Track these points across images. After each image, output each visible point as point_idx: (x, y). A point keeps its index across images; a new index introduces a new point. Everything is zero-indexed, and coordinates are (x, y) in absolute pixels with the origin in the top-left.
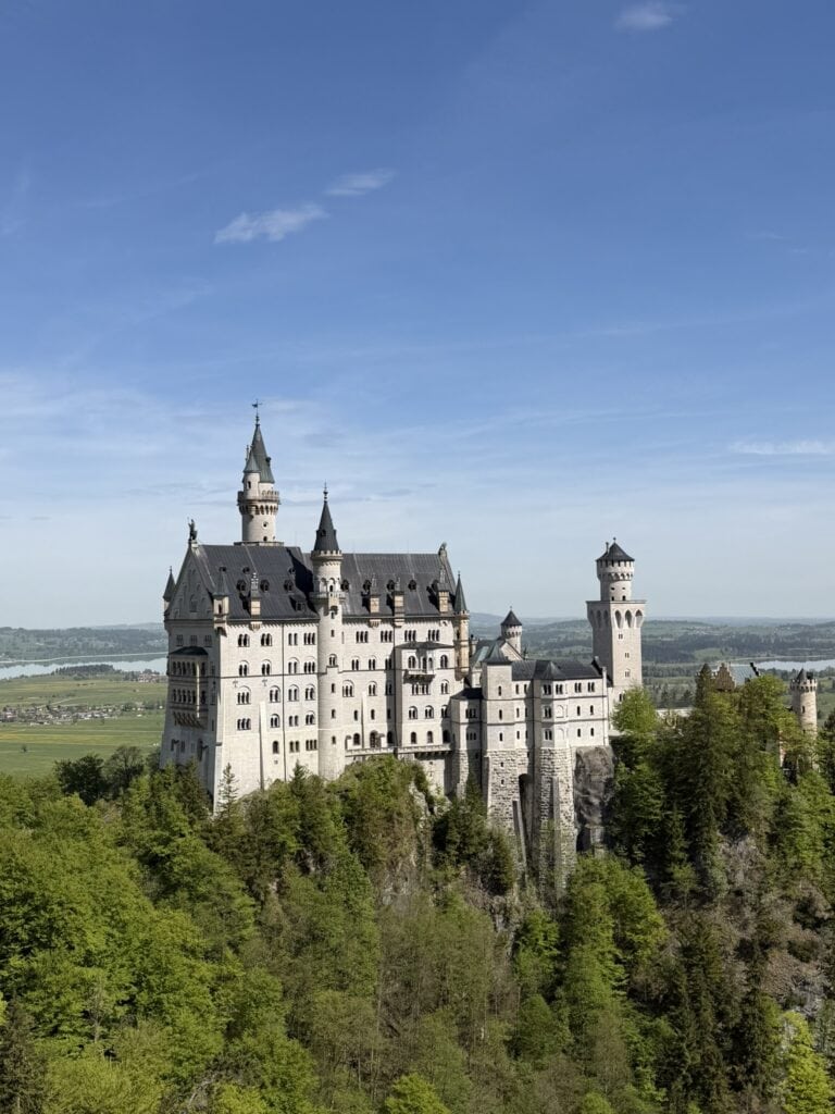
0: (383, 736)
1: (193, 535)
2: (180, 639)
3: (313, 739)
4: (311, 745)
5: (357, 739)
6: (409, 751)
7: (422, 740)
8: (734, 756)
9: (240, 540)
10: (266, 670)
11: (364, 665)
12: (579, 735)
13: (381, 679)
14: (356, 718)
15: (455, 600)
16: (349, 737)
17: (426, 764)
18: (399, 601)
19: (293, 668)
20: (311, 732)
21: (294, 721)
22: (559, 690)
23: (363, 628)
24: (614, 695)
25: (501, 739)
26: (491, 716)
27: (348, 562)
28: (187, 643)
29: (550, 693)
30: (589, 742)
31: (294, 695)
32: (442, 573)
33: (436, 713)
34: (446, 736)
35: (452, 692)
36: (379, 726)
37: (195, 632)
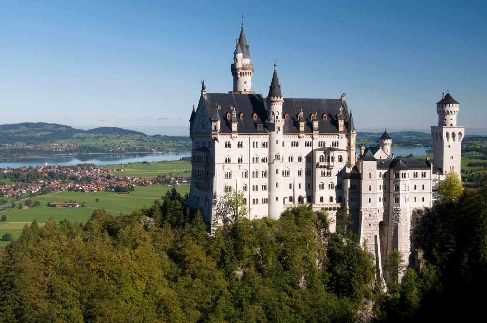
0: (305, 198)
1: (203, 88)
2: (197, 143)
3: (266, 198)
5: (291, 199)
6: (319, 206)
7: (326, 200)
10: (240, 161)
11: (295, 159)
12: (415, 201)
13: (304, 167)
14: (290, 188)
15: (348, 125)
16: (286, 198)
17: (328, 214)
18: (316, 124)
19: (255, 160)
20: (265, 194)
21: (255, 188)
22: (404, 176)
25: (370, 202)
26: (365, 189)
28: (200, 146)
29: (399, 177)
30: (421, 205)
31: (255, 174)
32: (341, 109)
33: (335, 186)
34: (340, 199)
35: (344, 175)
36: (305, 193)
37: (204, 139)
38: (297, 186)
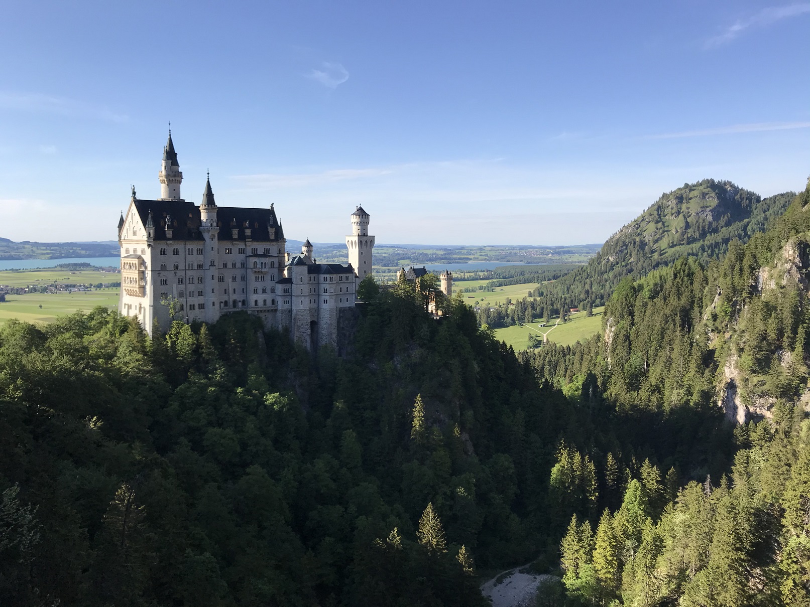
0: (240, 301)
1: (134, 193)
2: (127, 251)
3: (202, 303)
4: (202, 306)
5: (226, 303)
6: (254, 309)
7: (261, 303)
10: (176, 267)
11: (230, 265)
12: (341, 302)
13: (238, 273)
14: (225, 293)
15: (279, 233)
16: (222, 302)
17: (263, 316)
18: (248, 232)
19: (191, 267)
20: (201, 300)
21: (191, 294)
22: (331, 279)
23: (229, 246)
24: (358, 281)
25: (301, 304)
26: (296, 292)
27: (223, 212)
28: (131, 253)
29: (327, 281)
30: (346, 305)
31: (191, 280)
32: (271, 219)
33: (268, 291)
34: (273, 302)
35: (276, 279)
36: (238, 297)
37: (136, 246)
38: (231, 291)
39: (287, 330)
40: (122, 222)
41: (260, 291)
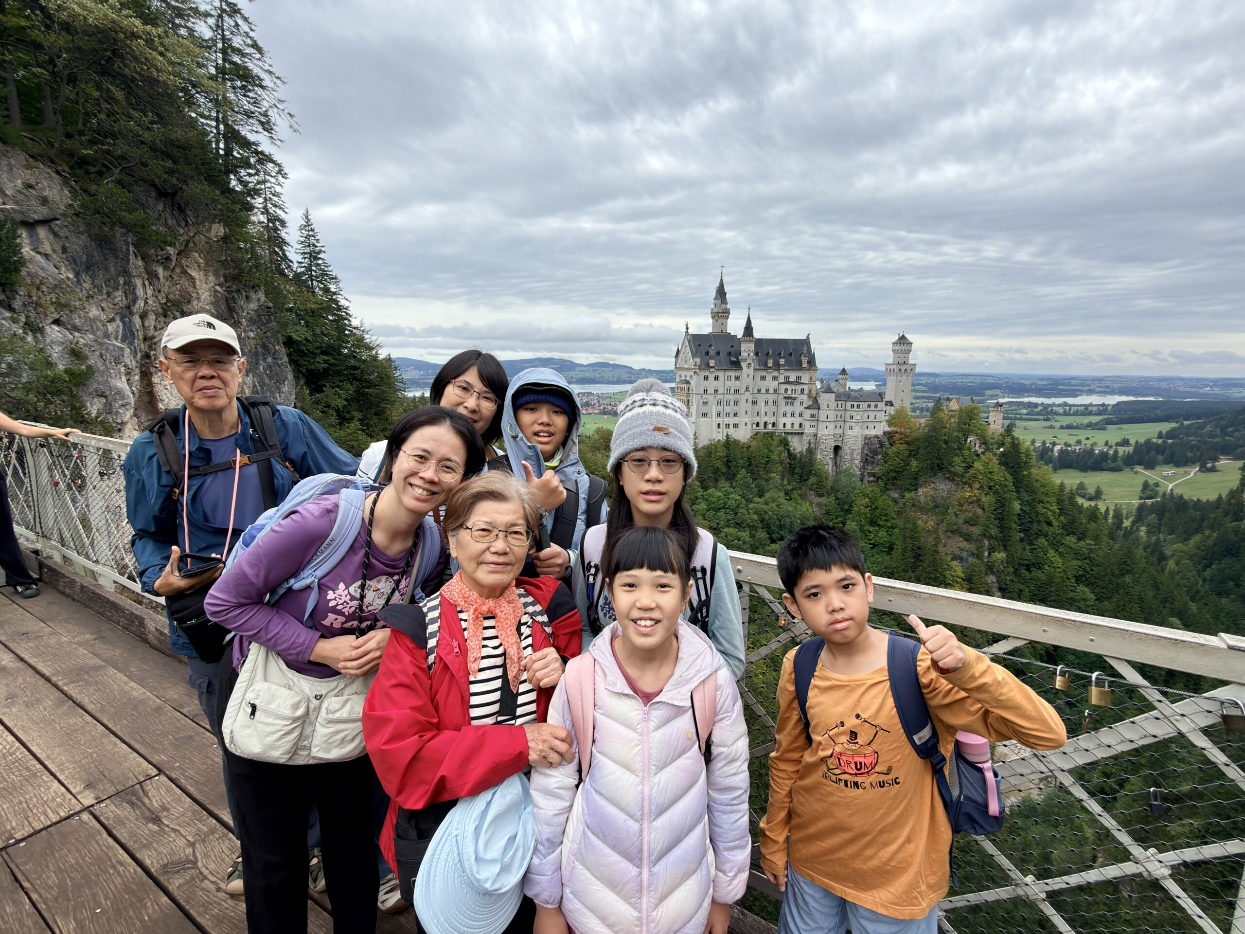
0: (770, 423)
1: (687, 329)
2: (680, 376)
3: (737, 423)
4: (736, 426)
5: (758, 424)
6: (782, 431)
7: (788, 427)
8: (946, 442)
9: (711, 331)
10: (716, 391)
11: (763, 391)
12: (867, 429)
13: (771, 398)
14: (758, 415)
15: (812, 362)
16: (754, 423)
17: (789, 438)
18: (782, 361)
19: (729, 391)
20: (735, 420)
21: (728, 415)
22: (858, 406)
23: (764, 374)
24: (891, 410)
25: (827, 428)
26: (822, 417)
27: (759, 343)
28: (683, 378)
29: (853, 408)
30: (872, 432)
31: (728, 403)
32: (805, 348)
33: (797, 415)
34: (801, 425)
35: (805, 405)
36: (770, 420)
37: (686, 373)
38: (763, 414)
39: (811, 452)
40: (678, 352)
41: (789, 415)
